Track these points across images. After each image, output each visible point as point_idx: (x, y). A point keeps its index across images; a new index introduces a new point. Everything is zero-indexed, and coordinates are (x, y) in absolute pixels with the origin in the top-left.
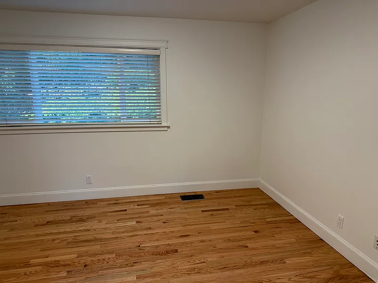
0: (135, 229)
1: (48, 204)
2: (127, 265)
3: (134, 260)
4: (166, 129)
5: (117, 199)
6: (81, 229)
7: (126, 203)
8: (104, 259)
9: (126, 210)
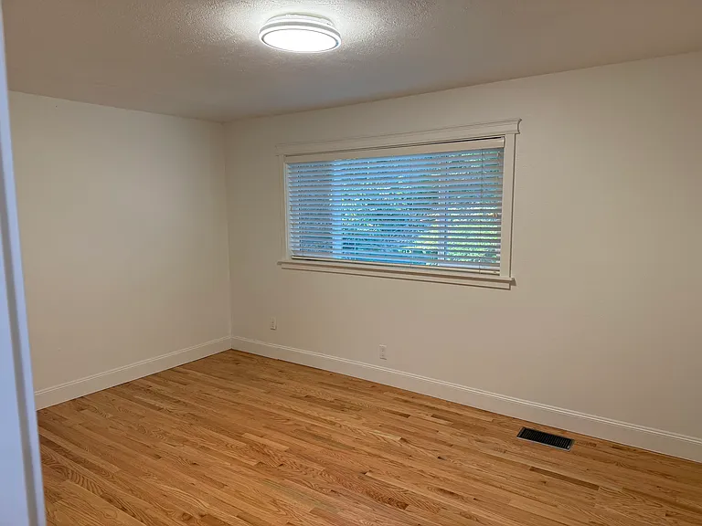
0: (388, 448)
1: (332, 374)
2: (322, 488)
3: (338, 487)
4: (507, 286)
5: (414, 395)
6: (328, 418)
7: (421, 405)
8: (307, 468)
9: (407, 416)
